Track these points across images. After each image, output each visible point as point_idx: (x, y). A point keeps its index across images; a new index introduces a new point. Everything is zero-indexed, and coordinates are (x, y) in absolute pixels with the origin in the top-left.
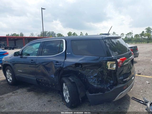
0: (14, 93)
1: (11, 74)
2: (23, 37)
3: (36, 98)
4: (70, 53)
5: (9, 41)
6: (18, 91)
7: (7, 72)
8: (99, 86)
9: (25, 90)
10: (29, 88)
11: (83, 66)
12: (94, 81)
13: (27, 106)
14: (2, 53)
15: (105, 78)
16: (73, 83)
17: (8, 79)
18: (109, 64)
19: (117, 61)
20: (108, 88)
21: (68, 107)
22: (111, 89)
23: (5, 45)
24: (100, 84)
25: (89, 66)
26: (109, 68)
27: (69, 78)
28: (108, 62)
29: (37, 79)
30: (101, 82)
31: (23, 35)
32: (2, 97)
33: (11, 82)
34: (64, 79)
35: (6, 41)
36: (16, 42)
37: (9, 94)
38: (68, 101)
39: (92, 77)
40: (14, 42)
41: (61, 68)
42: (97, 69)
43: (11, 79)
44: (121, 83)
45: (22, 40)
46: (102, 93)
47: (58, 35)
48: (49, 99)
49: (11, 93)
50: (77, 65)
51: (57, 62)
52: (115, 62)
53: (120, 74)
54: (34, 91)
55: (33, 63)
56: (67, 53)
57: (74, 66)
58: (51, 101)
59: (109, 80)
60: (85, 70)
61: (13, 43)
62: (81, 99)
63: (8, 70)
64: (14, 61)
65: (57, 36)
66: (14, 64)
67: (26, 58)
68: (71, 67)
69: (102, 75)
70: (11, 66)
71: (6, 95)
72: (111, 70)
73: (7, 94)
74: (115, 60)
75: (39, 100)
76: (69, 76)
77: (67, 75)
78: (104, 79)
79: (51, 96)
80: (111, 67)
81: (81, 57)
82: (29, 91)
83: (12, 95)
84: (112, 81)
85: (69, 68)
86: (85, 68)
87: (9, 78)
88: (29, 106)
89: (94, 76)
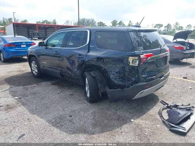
0: (38, 85)
1: (36, 66)
2: (55, 25)
3: (59, 91)
4: (93, 46)
5: (39, 29)
6: (42, 83)
7: (32, 63)
8: (121, 83)
9: (49, 83)
10: (53, 82)
11: (105, 60)
12: (115, 77)
13: (48, 97)
14: (29, 44)
15: (127, 75)
16: (94, 77)
17: (33, 72)
18: (131, 59)
19: (140, 57)
20: (129, 85)
21: (88, 102)
22: (131, 86)
23: (39, 34)
24: (121, 81)
25: (112, 61)
26: (131, 64)
27: (91, 73)
28: (130, 57)
29: (61, 72)
30: (123, 78)
31: (56, 23)
32: (27, 87)
33: (36, 74)
34: (86, 73)
35: (36, 29)
36: (47, 30)
37: (33, 85)
38: (88, 95)
39: (113, 73)
40: (44, 30)
41: (83, 62)
42: (119, 65)
43: (36, 71)
44: (143, 82)
45: (54, 29)
46: (121, 90)
47: (99, 24)
48: (71, 93)
49: (35, 85)
50: (99, 59)
51: (80, 55)
52: (137, 58)
53: (142, 71)
54: (58, 85)
55: (57, 55)
56: (91, 46)
57: (96, 60)
58: (73, 95)
59: (131, 77)
60: (107, 64)
61: (44, 32)
62: (101, 93)
63: (34, 62)
64: (39, 53)
65: (97, 25)
66: (39, 56)
67: (51, 49)
68: (93, 61)
69: (124, 71)
70: (36, 58)
71: (30, 86)
72: (133, 66)
73: (32, 85)
74: (138, 56)
75: (61, 93)
76: (90, 71)
77: (89, 69)
78: (125, 75)
79: (74, 91)
80: (132, 63)
81: (104, 51)
82: (53, 84)
83: (36, 87)
84: (133, 78)
85: (91, 62)
86: (107, 62)
87: (34, 70)
88: (50, 97)
89: (116, 72)
